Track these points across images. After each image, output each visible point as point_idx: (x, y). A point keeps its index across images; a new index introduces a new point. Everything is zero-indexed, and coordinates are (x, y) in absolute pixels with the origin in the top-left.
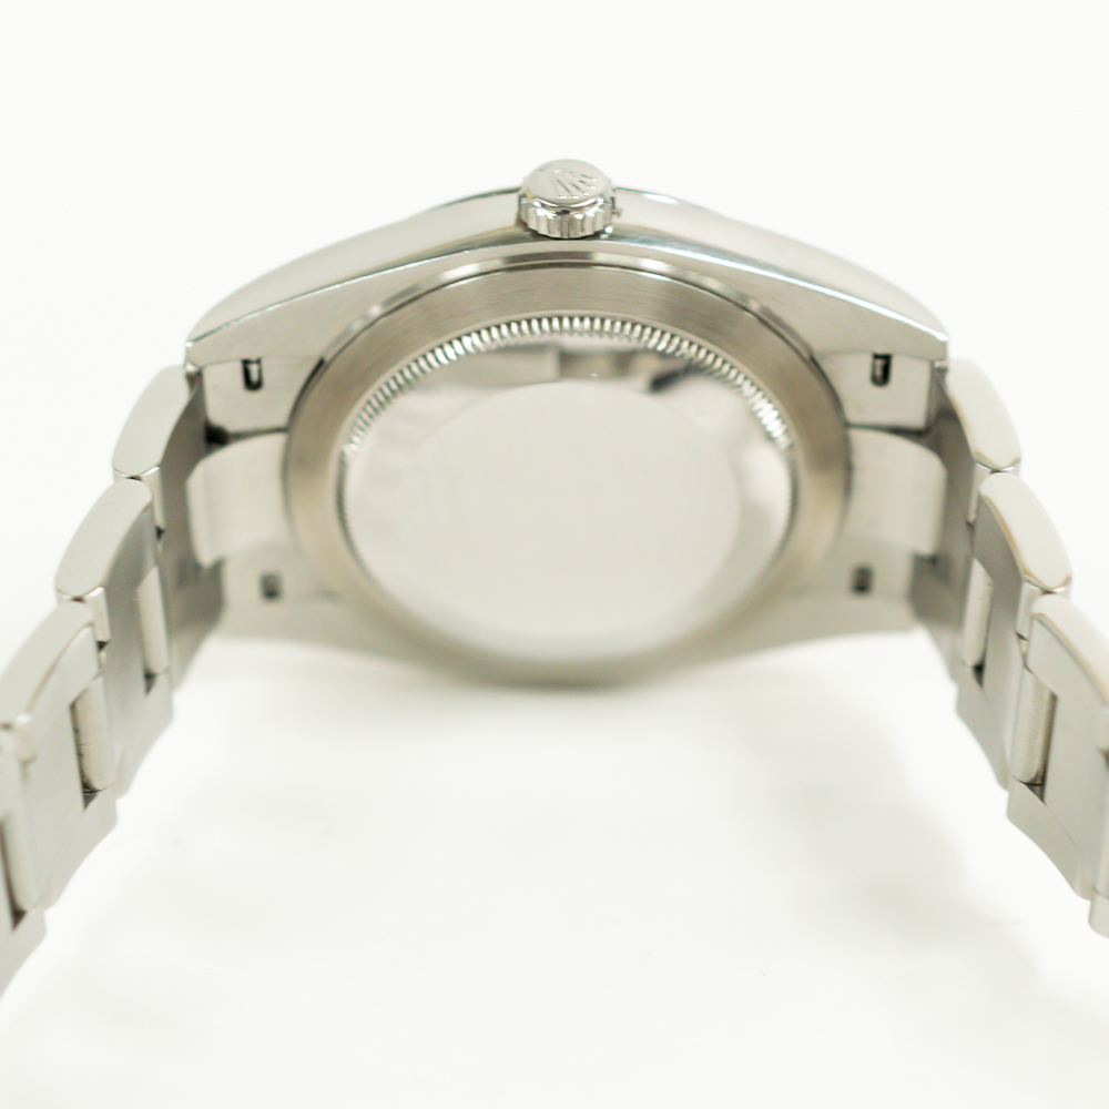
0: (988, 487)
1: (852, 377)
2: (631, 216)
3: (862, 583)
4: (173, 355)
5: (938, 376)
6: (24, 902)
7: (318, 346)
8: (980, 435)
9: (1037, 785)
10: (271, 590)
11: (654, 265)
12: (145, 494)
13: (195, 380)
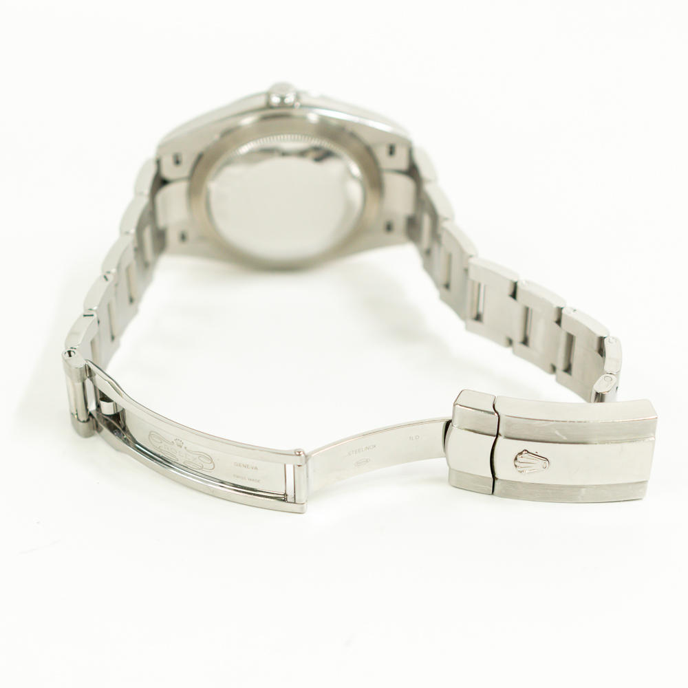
0: (429, 188)
1: (381, 154)
2: (305, 100)
3: (389, 228)
4: (151, 153)
5: (410, 152)
6: (115, 334)
7: (199, 148)
8: (424, 171)
9: (447, 286)
10: (183, 237)
11: (313, 117)
12: (145, 200)
13: (158, 162)
